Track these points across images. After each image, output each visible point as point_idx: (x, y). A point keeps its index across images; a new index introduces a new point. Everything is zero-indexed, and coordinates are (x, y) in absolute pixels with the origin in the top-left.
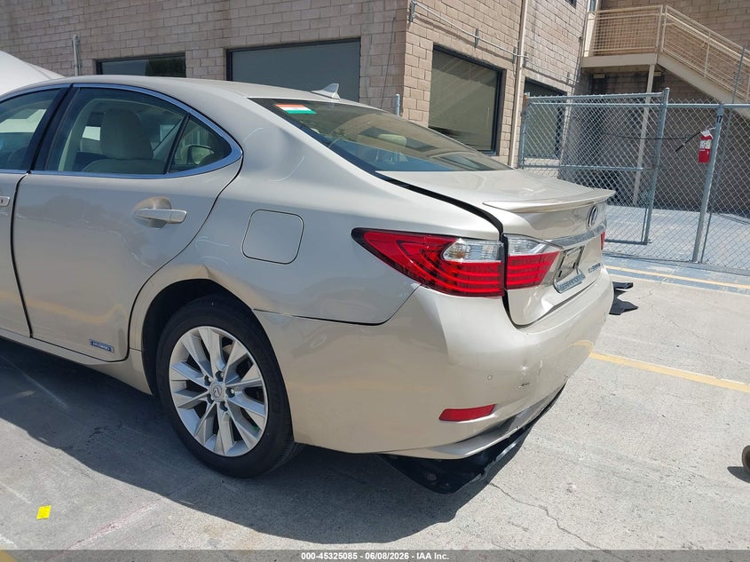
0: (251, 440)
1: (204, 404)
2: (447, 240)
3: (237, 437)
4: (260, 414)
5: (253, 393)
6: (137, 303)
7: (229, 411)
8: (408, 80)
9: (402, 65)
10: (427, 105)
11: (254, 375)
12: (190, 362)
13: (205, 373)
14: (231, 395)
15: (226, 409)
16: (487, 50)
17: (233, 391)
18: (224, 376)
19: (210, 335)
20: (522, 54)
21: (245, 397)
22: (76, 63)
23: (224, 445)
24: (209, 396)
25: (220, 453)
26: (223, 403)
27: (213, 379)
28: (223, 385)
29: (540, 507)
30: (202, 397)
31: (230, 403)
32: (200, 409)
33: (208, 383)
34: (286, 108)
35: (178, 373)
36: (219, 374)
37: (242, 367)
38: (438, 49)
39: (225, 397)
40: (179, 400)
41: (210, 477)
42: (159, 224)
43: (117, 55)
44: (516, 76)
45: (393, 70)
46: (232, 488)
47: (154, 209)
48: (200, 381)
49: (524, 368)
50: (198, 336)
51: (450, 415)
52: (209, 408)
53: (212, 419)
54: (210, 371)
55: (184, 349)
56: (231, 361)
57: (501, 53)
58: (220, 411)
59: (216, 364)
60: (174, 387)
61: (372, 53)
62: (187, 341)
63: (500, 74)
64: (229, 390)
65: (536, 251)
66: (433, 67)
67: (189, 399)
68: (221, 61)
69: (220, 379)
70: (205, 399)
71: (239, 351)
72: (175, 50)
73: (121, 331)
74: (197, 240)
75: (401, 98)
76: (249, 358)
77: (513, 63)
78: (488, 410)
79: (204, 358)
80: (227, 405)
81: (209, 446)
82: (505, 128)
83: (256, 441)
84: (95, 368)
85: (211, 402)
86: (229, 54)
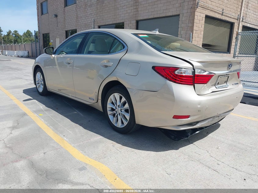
0: (126, 123)
1: (115, 114)
2: (177, 68)
3: (122, 123)
4: (128, 116)
5: (127, 111)
6: (100, 87)
7: (121, 115)
8: (195, 28)
9: (193, 23)
10: (202, 36)
11: (127, 106)
12: (113, 103)
13: (116, 106)
14: (121, 111)
15: (120, 115)
16: (227, 16)
17: (122, 110)
18: (120, 106)
19: (117, 95)
20: (242, 17)
21: (125, 112)
22: (93, 27)
23: (119, 125)
24: (116, 112)
25: (118, 127)
26: (119, 113)
27: (117, 107)
28: (120, 109)
29: (206, 151)
30: (114, 112)
31: (121, 113)
32: (114, 115)
33: (116, 108)
34: (140, 36)
35: (109, 106)
36: (119, 106)
37: (124, 104)
38: (207, 17)
39: (120, 112)
40: (109, 113)
41: (115, 133)
42: (106, 66)
43: (105, 24)
44: (239, 25)
45: (190, 25)
46: (120, 136)
47: (106, 63)
48: (114, 108)
49: (199, 106)
50: (114, 96)
51: (176, 117)
52: (116, 115)
53: (117, 118)
54: (117, 105)
55: (111, 99)
56: (121, 103)
57: (233, 17)
58: (118, 115)
59: (118, 103)
60: (108, 109)
61: (183, 19)
62: (112, 97)
63: (232, 25)
64: (121, 110)
65: (205, 74)
66: (205, 23)
67: (112, 112)
68: (135, 24)
69: (119, 107)
70: (115, 112)
71: (124, 99)
72: (121, 21)
73: (96, 95)
74: (115, 70)
75: (192, 34)
76: (126, 102)
77: (238, 20)
78: (188, 117)
79: (116, 102)
80: (120, 114)
81: (115, 125)
82: (233, 44)
83: (127, 123)
84: (89, 105)
85: (117, 113)
86: (137, 22)
